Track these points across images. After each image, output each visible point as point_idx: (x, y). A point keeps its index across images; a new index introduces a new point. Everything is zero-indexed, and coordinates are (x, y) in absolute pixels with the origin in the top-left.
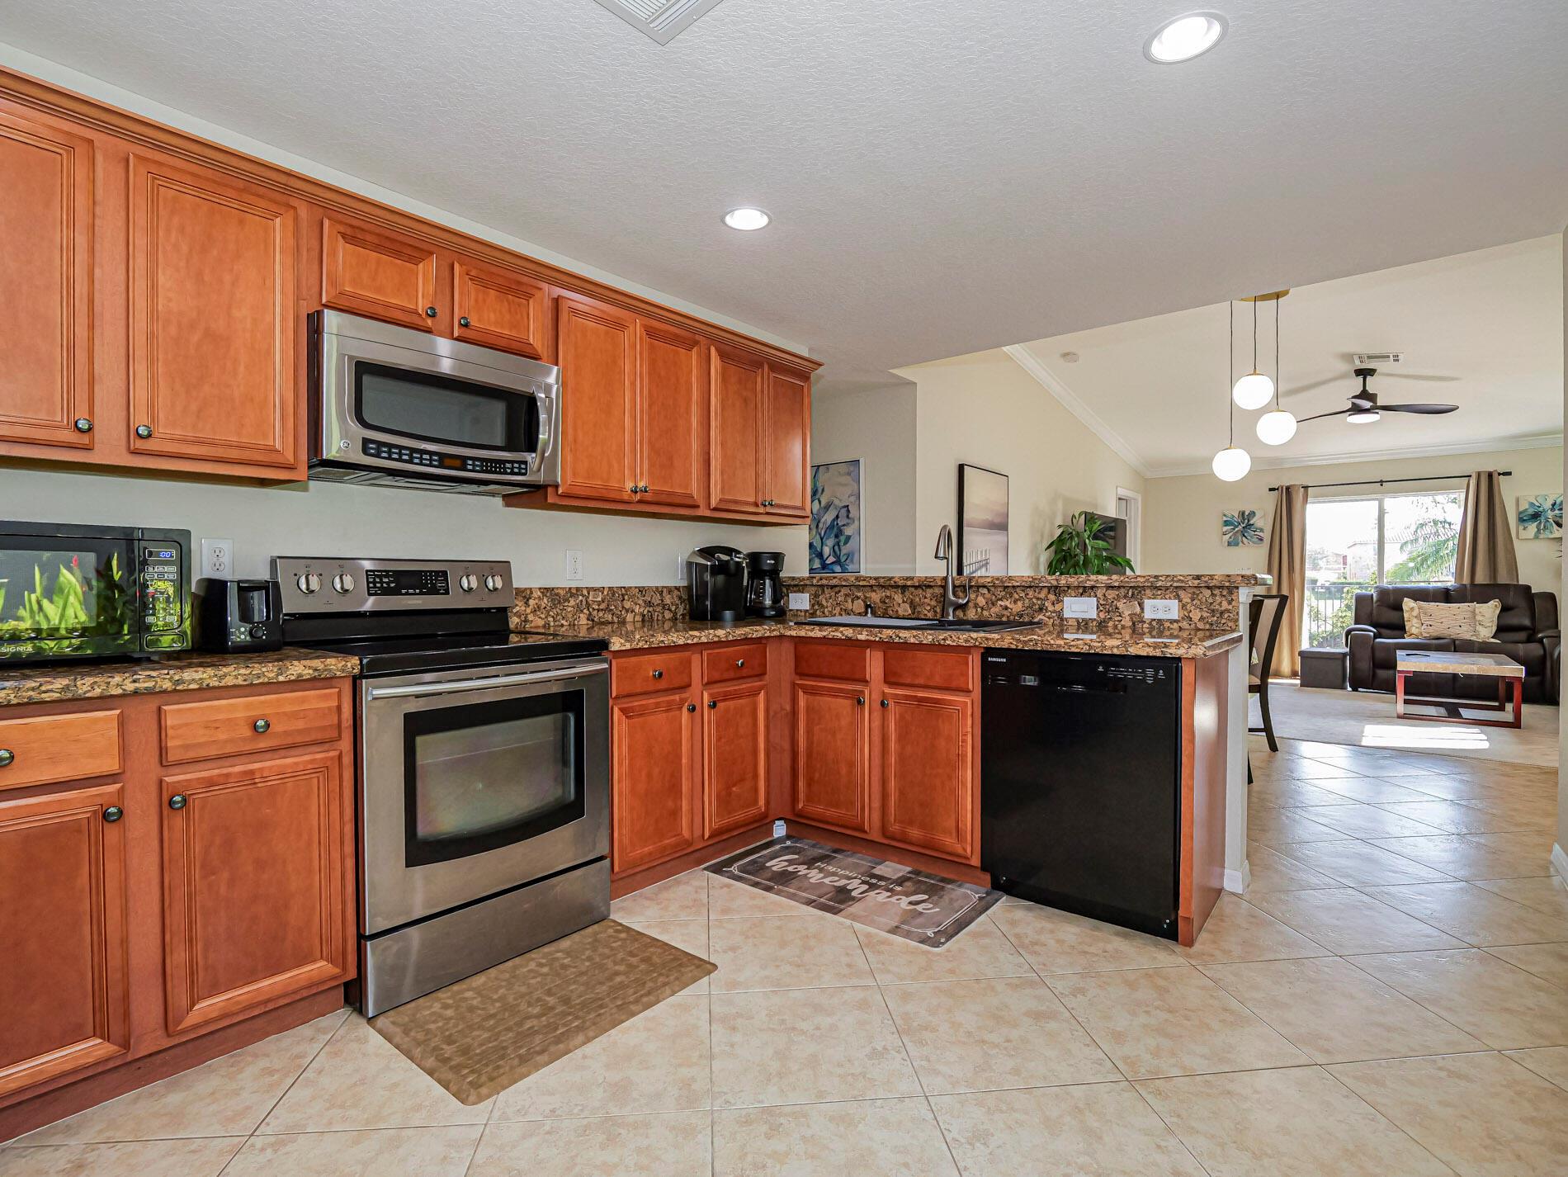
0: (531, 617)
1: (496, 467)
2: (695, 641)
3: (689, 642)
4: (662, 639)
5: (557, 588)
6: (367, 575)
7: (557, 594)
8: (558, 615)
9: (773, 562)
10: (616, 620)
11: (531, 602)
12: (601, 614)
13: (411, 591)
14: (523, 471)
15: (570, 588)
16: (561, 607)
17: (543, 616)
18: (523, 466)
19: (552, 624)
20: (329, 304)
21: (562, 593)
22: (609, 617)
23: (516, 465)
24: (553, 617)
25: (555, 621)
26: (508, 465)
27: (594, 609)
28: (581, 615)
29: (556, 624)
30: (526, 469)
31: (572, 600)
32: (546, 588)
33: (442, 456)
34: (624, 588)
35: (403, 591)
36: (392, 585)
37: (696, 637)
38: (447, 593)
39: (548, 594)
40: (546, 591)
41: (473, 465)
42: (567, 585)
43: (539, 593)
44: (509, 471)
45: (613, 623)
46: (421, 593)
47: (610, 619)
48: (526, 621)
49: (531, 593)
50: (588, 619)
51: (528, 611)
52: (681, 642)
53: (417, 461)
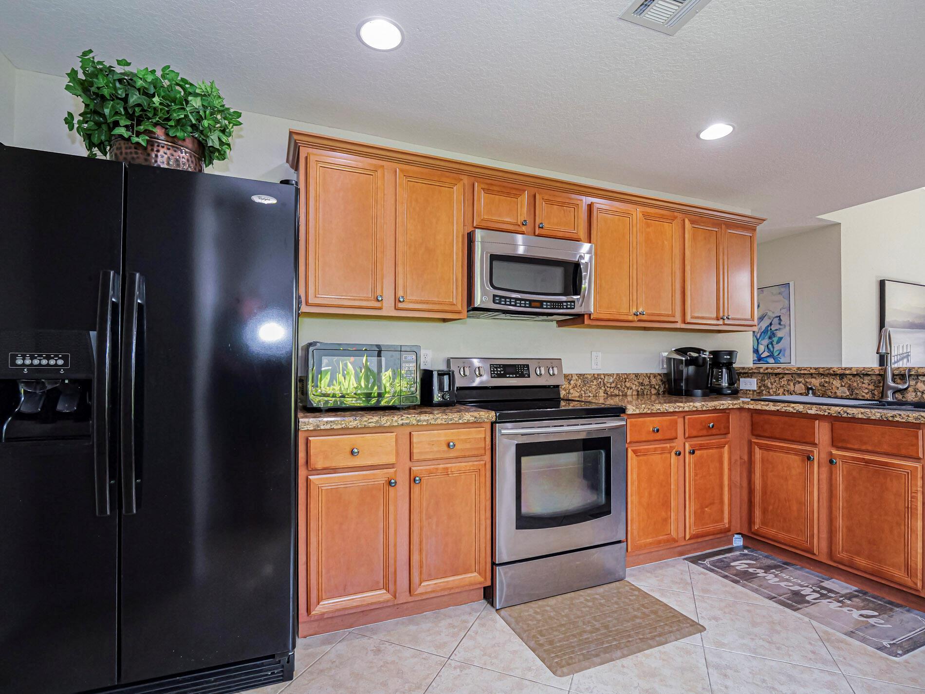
0: (571, 391)
1: (558, 306)
2: (681, 409)
3: (677, 410)
4: (659, 408)
5: (587, 374)
6: (491, 367)
7: (587, 378)
8: (587, 390)
9: (729, 357)
10: (621, 394)
11: (572, 382)
12: (612, 390)
13: (511, 376)
14: (573, 307)
15: (594, 374)
16: (589, 386)
17: (579, 391)
18: (573, 304)
19: (583, 395)
20: (477, 226)
21: (589, 377)
22: (616, 392)
23: (569, 304)
24: (584, 391)
25: (585, 393)
26: (565, 304)
27: (608, 387)
28: (600, 391)
29: (586, 395)
30: (574, 305)
31: (595, 381)
32: (580, 374)
33: (531, 301)
34: (626, 374)
35: (508, 376)
36: (502, 372)
37: (681, 407)
38: (529, 376)
39: (581, 378)
40: (580, 376)
41: (547, 305)
42: (592, 372)
43: (576, 377)
44: (565, 307)
45: (619, 395)
46: (516, 377)
47: (617, 394)
48: (569, 393)
49: (572, 377)
50: (604, 393)
51: (570, 387)
52: (671, 410)
53: (518, 305)
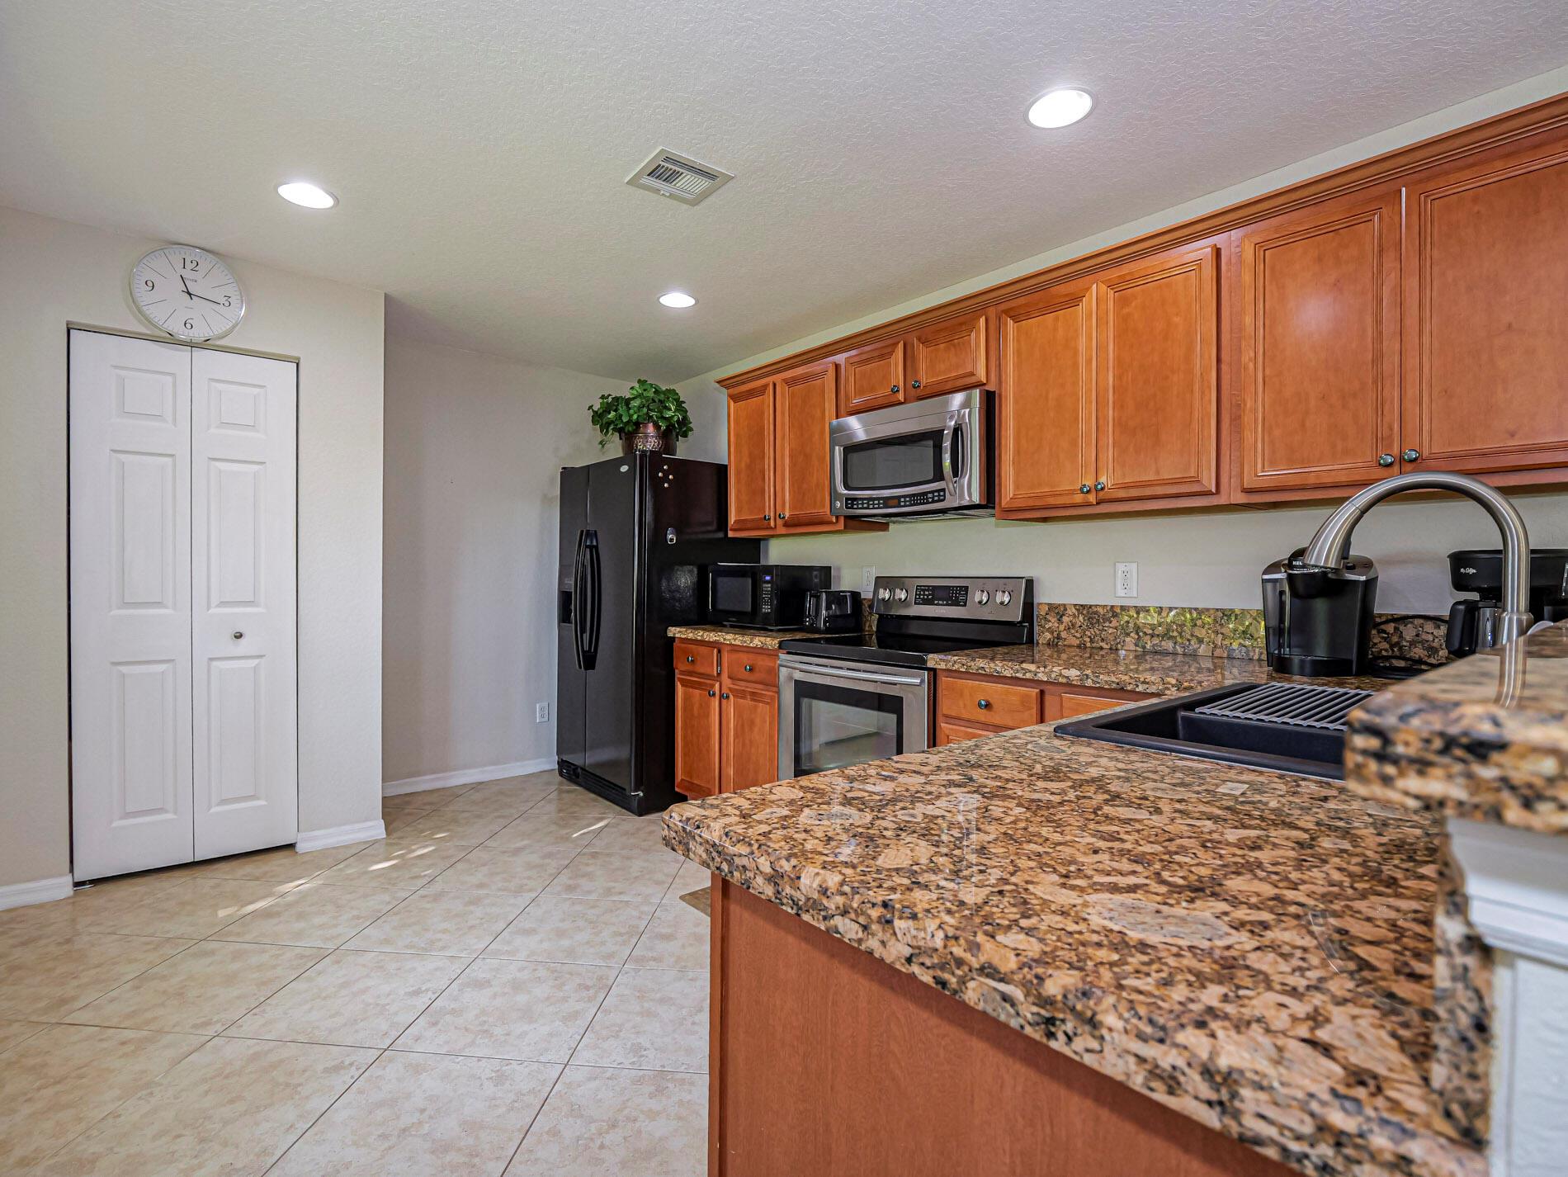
0: (1064, 635)
1: (920, 499)
5: (1096, 606)
6: (917, 589)
7: (1096, 613)
8: (1096, 635)
10: (1179, 650)
11: (1065, 619)
12: (1156, 641)
13: (941, 602)
14: (942, 498)
15: (1112, 607)
16: (1101, 627)
17: (1078, 635)
18: (942, 494)
19: (1088, 645)
21: (1101, 610)
22: (1168, 645)
23: (936, 494)
24: (1090, 637)
25: (1092, 641)
26: (930, 495)
27: (1145, 634)
28: (1128, 639)
29: (1094, 645)
30: (944, 496)
31: (1114, 620)
32: (1082, 606)
33: (886, 499)
34: (1196, 609)
35: (936, 602)
36: (930, 597)
38: (965, 605)
39: (1085, 612)
40: (1081, 608)
41: (905, 502)
42: (1110, 601)
43: (1074, 610)
44: (930, 500)
45: (1175, 654)
46: (947, 605)
47: (1171, 649)
48: (1059, 637)
49: (1065, 609)
50: (1136, 645)
51: (1062, 627)
53: (871, 507)
